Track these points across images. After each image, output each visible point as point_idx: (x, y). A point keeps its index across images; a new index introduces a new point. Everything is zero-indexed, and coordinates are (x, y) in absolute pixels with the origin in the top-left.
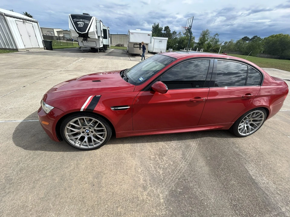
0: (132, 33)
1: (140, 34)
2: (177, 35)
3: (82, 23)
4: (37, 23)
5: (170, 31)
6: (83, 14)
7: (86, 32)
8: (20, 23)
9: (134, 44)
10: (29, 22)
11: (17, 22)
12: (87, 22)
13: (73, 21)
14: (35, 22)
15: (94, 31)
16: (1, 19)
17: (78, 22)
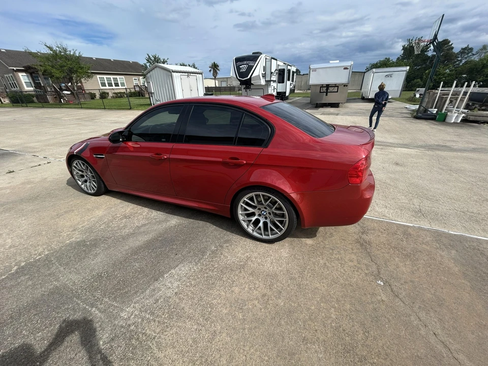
0: (315, 70)
1: (328, 69)
2: (473, 55)
3: (245, 66)
4: (202, 74)
5: (453, 48)
6: (253, 53)
7: (249, 77)
8: (184, 77)
9: (321, 87)
10: (194, 74)
11: (182, 77)
12: (251, 63)
13: (236, 65)
14: (200, 74)
15: (259, 75)
16: (169, 76)
17: (241, 65)
